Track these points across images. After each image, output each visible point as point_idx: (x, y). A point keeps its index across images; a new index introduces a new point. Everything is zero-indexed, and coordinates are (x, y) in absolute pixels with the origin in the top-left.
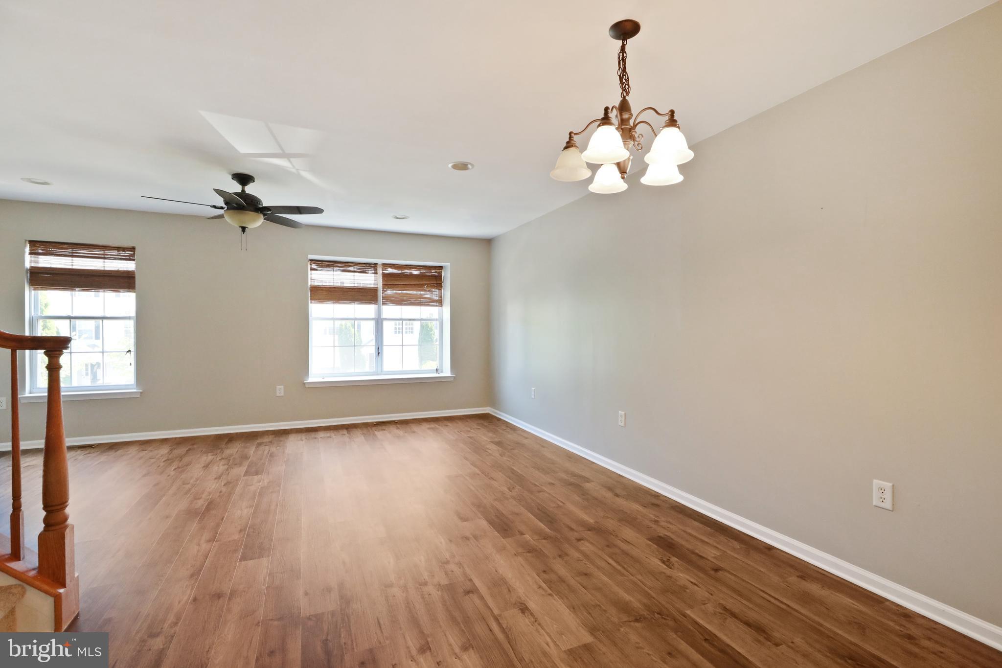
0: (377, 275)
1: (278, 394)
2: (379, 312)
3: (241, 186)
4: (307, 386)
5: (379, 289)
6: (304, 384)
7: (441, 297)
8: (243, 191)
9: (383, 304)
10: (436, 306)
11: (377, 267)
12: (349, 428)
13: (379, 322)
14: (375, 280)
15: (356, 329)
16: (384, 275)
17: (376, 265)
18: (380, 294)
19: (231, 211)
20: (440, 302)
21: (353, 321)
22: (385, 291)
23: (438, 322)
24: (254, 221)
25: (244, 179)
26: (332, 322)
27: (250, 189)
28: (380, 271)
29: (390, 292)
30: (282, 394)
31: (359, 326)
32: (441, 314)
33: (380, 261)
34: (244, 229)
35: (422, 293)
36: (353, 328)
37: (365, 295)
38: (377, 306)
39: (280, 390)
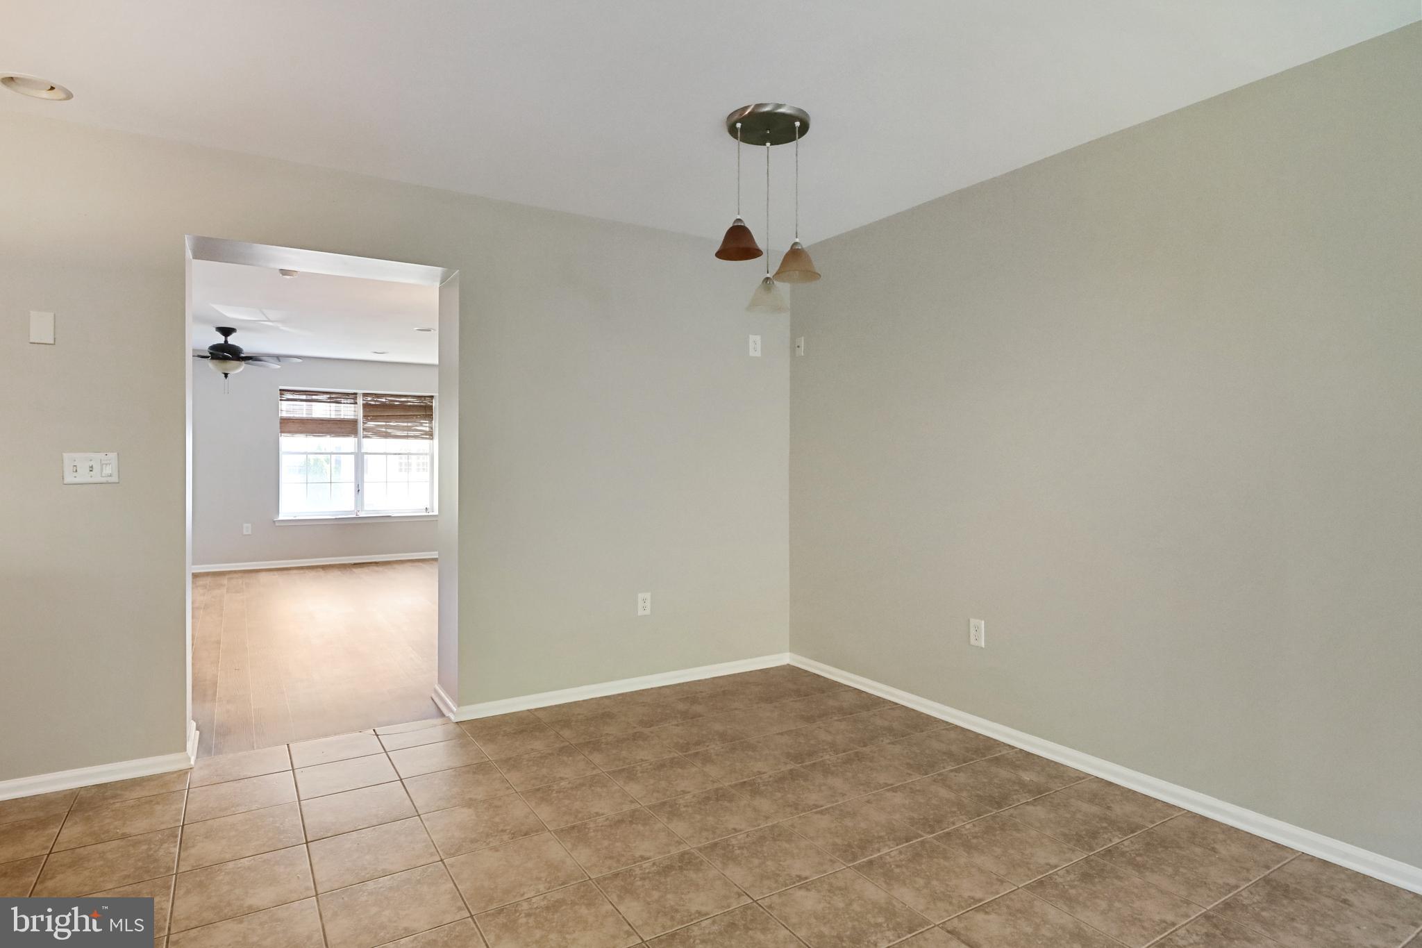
0: (356, 405)
1: (245, 533)
2: (359, 445)
3: (224, 337)
4: (277, 524)
5: (359, 421)
6: (274, 522)
7: (432, 428)
8: (226, 341)
9: (365, 437)
10: (426, 438)
11: (356, 397)
12: (324, 567)
13: (359, 458)
14: (355, 411)
15: (333, 465)
16: (366, 406)
17: (356, 394)
18: (360, 426)
19: (214, 361)
20: (430, 435)
21: (329, 456)
22: (366, 423)
23: (428, 457)
24: (237, 368)
25: (226, 331)
26: (305, 456)
27: (232, 340)
28: (360, 401)
29: (371, 424)
30: (250, 533)
31: (338, 462)
32: (432, 447)
33: (360, 392)
34: (226, 375)
35: (409, 424)
36: (328, 463)
37: (344, 427)
38: (356, 439)
39: (247, 529)
